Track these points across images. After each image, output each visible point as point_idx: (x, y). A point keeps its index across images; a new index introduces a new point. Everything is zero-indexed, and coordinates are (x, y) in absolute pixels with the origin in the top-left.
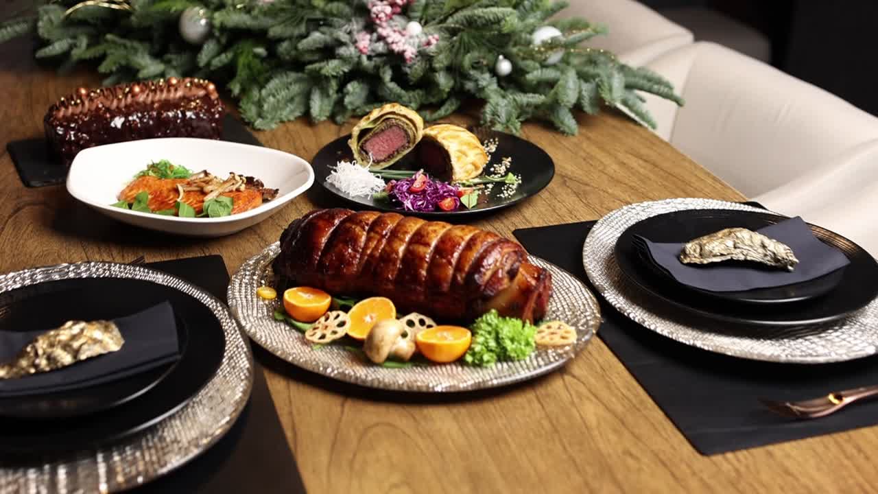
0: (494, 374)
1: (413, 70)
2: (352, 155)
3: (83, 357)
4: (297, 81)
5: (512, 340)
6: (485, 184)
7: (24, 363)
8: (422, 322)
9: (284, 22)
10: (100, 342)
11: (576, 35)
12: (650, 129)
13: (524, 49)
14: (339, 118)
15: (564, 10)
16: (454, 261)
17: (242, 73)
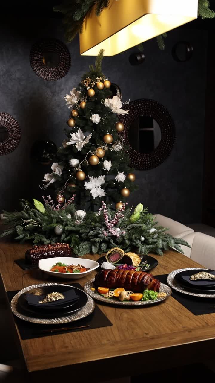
0: (148, 302)
1: (119, 240)
2: (106, 260)
3: (57, 299)
4: (88, 243)
5: (152, 295)
6: (141, 266)
7: (45, 300)
8: (131, 293)
9: (84, 228)
10: (60, 296)
11: (161, 230)
12: (182, 254)
13: (148, 234)
14: (100, 253)
15: (157, 224)
16: (138, 278)
17: (73, 242)
